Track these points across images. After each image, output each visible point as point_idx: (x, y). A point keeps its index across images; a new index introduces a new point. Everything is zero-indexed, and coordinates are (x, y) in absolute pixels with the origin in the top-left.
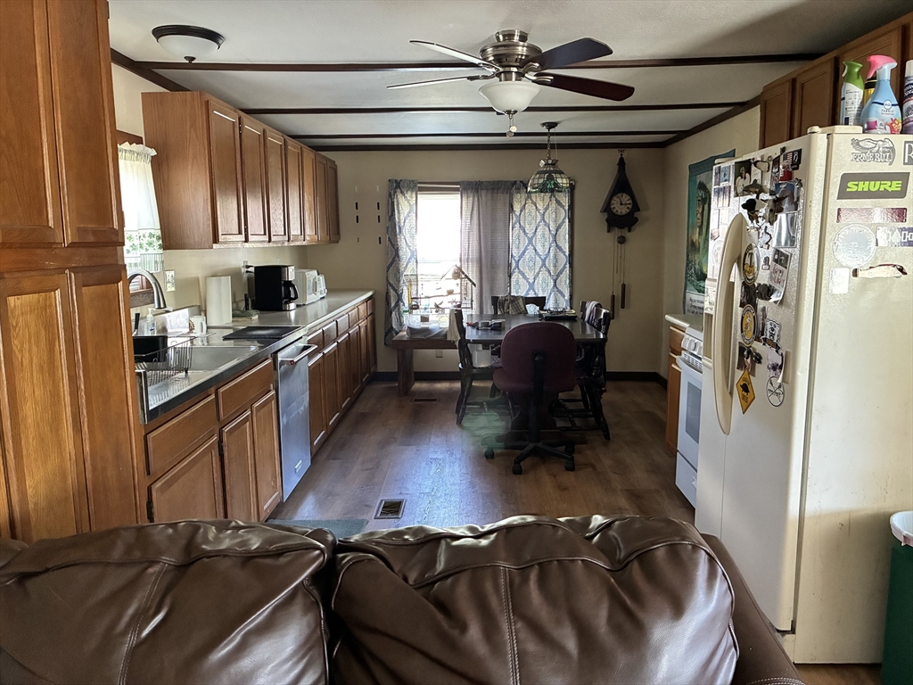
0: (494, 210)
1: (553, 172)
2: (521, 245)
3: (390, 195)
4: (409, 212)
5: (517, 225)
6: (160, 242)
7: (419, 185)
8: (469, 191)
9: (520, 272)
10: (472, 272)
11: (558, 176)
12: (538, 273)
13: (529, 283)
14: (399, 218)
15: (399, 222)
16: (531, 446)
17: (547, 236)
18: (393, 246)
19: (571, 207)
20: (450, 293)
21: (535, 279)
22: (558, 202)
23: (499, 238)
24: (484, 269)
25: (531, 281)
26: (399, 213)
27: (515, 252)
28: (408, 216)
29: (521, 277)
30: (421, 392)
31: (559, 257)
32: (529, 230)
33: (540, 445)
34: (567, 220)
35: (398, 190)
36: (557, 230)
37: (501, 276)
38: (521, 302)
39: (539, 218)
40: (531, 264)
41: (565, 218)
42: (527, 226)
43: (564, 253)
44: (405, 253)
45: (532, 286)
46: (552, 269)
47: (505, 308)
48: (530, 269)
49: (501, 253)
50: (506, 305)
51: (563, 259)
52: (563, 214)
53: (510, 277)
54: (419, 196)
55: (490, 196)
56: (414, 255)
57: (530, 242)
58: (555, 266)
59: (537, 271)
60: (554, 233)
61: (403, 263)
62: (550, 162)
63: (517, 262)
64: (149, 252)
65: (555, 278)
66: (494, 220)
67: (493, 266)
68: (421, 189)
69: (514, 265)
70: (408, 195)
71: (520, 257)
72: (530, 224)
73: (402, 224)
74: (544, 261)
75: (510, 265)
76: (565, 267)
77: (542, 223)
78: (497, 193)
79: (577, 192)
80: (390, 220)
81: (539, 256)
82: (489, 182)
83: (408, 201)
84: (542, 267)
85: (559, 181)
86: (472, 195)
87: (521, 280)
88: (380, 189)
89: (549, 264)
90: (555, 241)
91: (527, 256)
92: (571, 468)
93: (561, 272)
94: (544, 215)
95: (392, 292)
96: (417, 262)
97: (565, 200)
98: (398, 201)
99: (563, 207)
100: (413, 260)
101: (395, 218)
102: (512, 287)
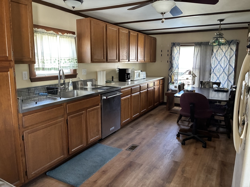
0: (206, 52)
1: (218, 37)
2: (215, 64)
3: (171, 48)
4: (177, 53)
5: (215, 57)
6: (77, 61)
7: (181, 44)
8: (198, 46)
9: (214, 73)
10: (197, 72)
11: (220, 39)
12: (221, 74)
13: (217, 77)
14: (174, 55)
15: (174, 56)
16: (192, 135)
17: (226, 61)
18: (171, 63)
19: (237, 50)
20: (187, 79)
21: (220, 76)
22: (231, 49)
23: (207, 61)
24: (201, 72)
25: (218, 76)
26: (174, 53)
27: (213, 66)
28: (176, 54)
29: (214, 75)
30: (175, 110)
31: (230, 69)
32: (219, 59)
33: (196, 136)
34: (235, 55)
35: (174, 46)
36: (230, 59)
37: (207, 74)
38: (211, 84)
39: (223, 54)
40: (219, 71)
41: (234, 54)
42: (218, 57)
43: (232, 67)
44: (175, 65)
45: (218, 78)
46: (227, 73)
47: (205, 85)
48: (218, 72)
49: (208, 66)
50: (205, 84)
51: (232, 69)
52: (233, 53)
53: (210, 75)
54: (180, 48)
55: (205, 47)
56: (177, 66)
57: (219, 62)
58: (228, 72)
59: (221, 73)
60: (229, 60)
61: (174, 68)
62: (218, 34)
63: (213, 70)
64: (71, 64)
65: (228, 76)
66: (206, 55)
67: (204, 71)
68: (181, 45)
69: (212, 70)
70: (177, 47)
71: (215, 68)
72: (219, 57)
73: (175, 57)
74: (224, 70)
75: (211, 70)
76: (232, 72)
77: (224, 56)
78: (208, 46)
79: (240, 45)
80: (171, 55)
81: (222, 68)
82: (205, 42)
83: (177, 49)
84: (223, 72)
85: (221, 40)
86: (198, 47)
87: (215, 76)
88: (169, 45)
89: (226, 71)
90: (229, 63)
91: (217, 67)
92: (205, 147)
93: (230, 74)
94: (225, 53)
95: (170, 78)
96: (178, 68)
97: (234, 48)
98: (174, 49)
99: (233, 50)
100: (177, 68)
101: (172, 55)
102: (211, 78)
